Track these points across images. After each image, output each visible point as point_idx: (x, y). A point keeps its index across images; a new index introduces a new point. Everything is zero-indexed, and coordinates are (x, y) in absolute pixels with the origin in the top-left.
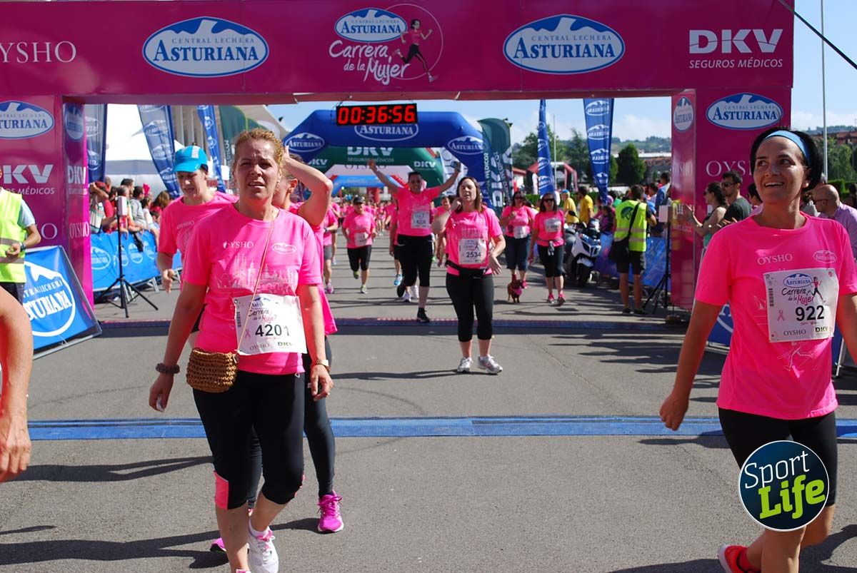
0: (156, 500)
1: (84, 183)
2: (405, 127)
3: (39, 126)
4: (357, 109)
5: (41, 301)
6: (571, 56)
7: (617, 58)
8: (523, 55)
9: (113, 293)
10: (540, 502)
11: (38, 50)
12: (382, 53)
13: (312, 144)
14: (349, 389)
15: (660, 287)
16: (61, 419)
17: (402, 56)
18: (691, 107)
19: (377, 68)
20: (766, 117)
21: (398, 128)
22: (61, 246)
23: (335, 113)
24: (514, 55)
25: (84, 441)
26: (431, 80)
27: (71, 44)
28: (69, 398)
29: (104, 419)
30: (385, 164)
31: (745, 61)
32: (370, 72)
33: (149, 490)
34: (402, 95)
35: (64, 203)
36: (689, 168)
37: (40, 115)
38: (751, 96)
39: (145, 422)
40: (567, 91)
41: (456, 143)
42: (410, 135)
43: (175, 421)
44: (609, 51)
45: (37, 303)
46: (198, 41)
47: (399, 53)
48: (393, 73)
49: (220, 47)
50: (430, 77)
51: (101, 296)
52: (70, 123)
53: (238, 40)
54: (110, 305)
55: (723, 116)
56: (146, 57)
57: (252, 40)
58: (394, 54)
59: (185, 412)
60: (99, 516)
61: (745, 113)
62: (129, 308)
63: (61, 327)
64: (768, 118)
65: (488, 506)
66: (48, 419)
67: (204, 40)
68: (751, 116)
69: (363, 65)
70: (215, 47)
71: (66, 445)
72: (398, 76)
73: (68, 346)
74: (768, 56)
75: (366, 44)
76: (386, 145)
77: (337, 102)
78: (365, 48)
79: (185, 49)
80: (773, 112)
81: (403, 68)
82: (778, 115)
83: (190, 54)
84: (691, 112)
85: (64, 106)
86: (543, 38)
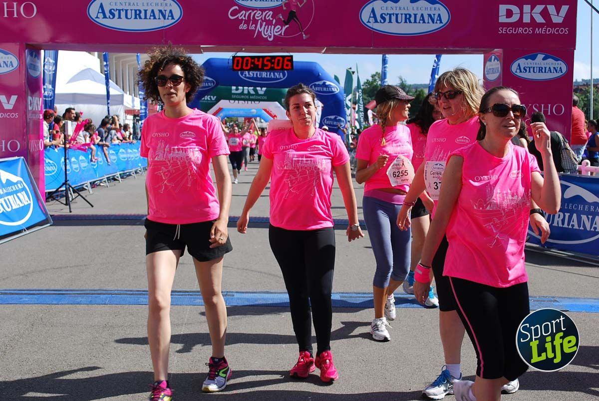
0: (107, 350)
1: (40, 110)
2: (277, 72)
3: (7, 66)
4: (248, 58)
5: (8, 199)
6: (410, 22)
7: (445, 24)
8: (374, 21)
9: (60, 193)
10: (395, 357)
11: (7, 8)
12: (268, 17)
13: (207, 84)
14: (243, 269)
16: (28, 289)
17: (283, 19)
18: (499, 62)
19: (264, 28)
20: (555, 71)
21: (272, 73)
22: (22, 157)
23: (231, 61)
24: (367, 21)
25: (48, 305)
26: (304, 38)
27: (33, 4)
28: (33, 272)
29: (61, 289)
30: (259, 100)
31: (540, 29)
32: (258, 30)
33: (101, 343)
34: (282, 49)
35: (25, 125)
37: (8, 58)
38: (544, 56)
39: (93, 292)
40: (407, 48)
42: (281, 79)
43: (116, 292)
44: (438, 19)
45: (5, 200)
46: (129, 4)
47: (281, 17)
48: (276, 32)
49: (146, 9)
50: (304, 35)
51: (51, 195)
52: (31, 64)
53: (160, 4)
54: (57, 202)
55: (522, 70)
56: (89, 14)
57: (170, 4)
58: (277, 17)
59: (122, 284)
60: (66, 362)
61: (539, 68)
62: (72, 205)
63: (22, 219)
64: (557, 72)
65: (357, 359)
66: (18, 288)
67: (134, 4)
68: (543, 71)
69: (254, 25)
70: (142, 9)
71: (34, 308)
72: (279, 35)
73: (28, 233)
74: (557, 25)
75: (257, 10)
76: (262, 86)
77: (233, 53)
78: (256, 13)
79: (119, 11)
80: (561, 68)
81: (284, 29)
82: (564, 69)
83: (123, 14)
84: (499, 66)
85: (27, 51)
86: (389, 8)
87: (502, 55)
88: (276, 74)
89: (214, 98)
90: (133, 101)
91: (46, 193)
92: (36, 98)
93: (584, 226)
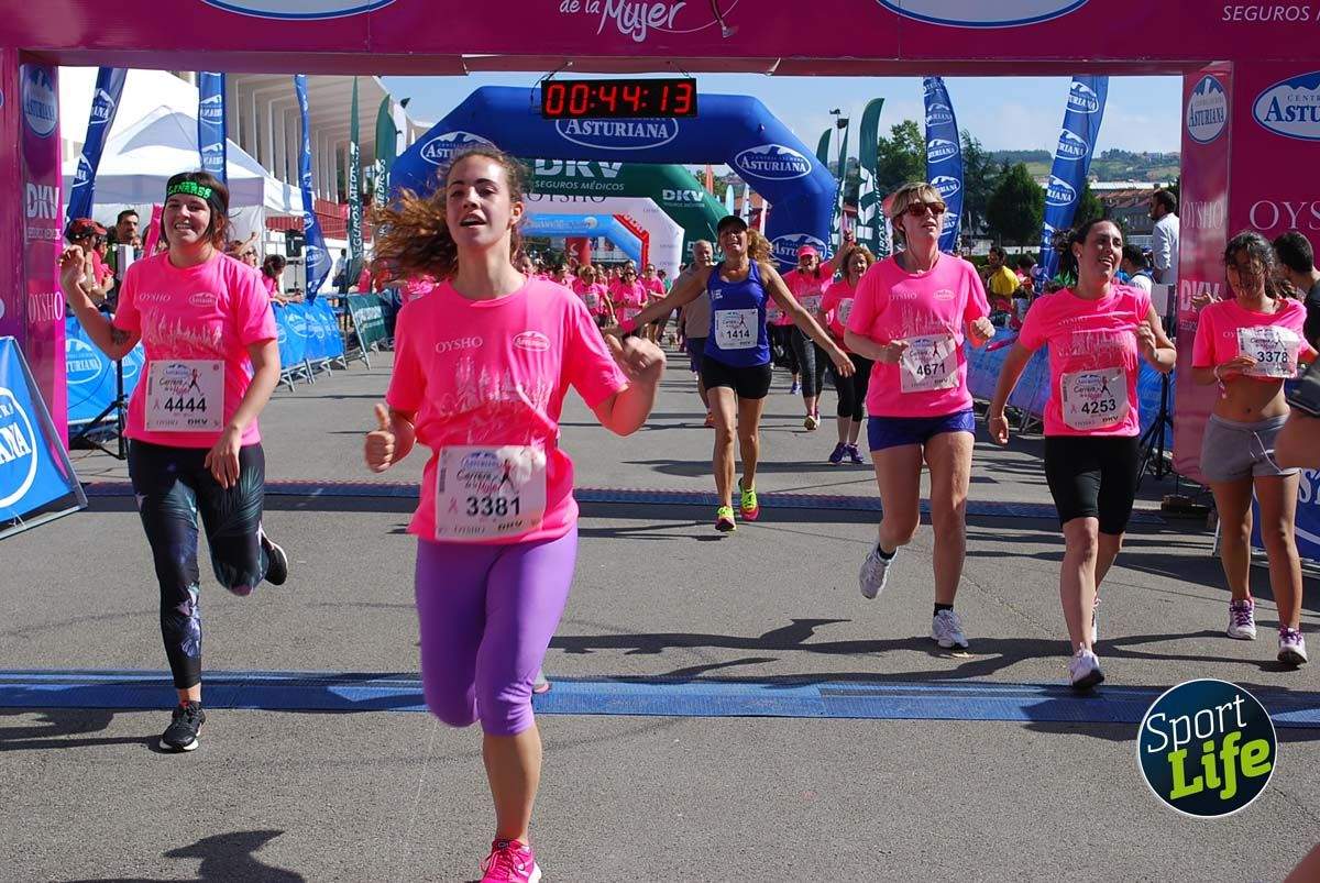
1: (54, 217)
2: (653, 123)
4: (580, 87)
9: (104, 428)
15: (1149, 440)
18: (1222, 95)
19: (624, 10)
21: (640, 126)
22: (11, 338)
23: (540, 94)
26: (725, 35)
28: (41, 627)
30: (607, 194)
32: (608, 14)
34: (667, 63)
35: (19, 255)
36: (1215, 215)
40: (986, 60)
41: (751, 157)
42: (662, 139)
48: (653, 20)
50: (724, 28)
51: (84, 432)
52: (35, 102)
54: (101, 452)
55: (1284, 114)
63: (12, 492)
72: (660, 27)
73: (25, 527)
76: (611, 158)
77: (544, 73)
81: (673, 12)
84: (1224, 104)
85: (23, 66)
87: (1232, 75)
88: (650, 126)
90: (287, 195)
91: (70, 427)
92: (46, 188)
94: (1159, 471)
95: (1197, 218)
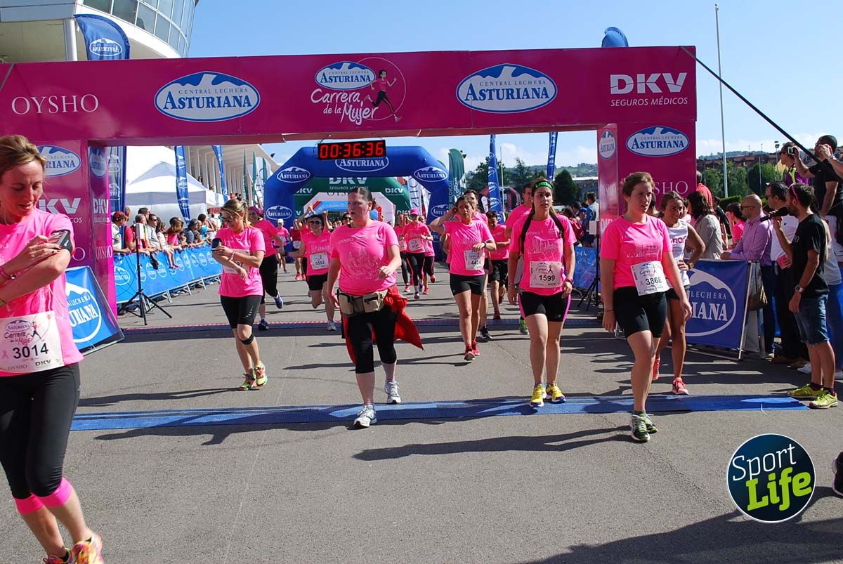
1: (107, 212)
3: (68, 166)
4: (335, 145)
6: (513, 98)
7: (551, 99)
8: (473, 98)
9: (134, 304)
12: (355, 98)
13: (300, 176)
15: (592, 288)
16: (90, 412)
17: (372, 101)
18: (613, 138)
19: (352, 111)
20: (675, 146)
21: (372, 161)
22: (88, 266)
23: (317, 149)
24: (465, 98)
26: (396, 121)
28: (97, 394)
31: (657, 100)
32: (345, 114)
34: (372, 134)
35: (91, 230)
36: (613, 191)
37: (69, 157)
38: (662, 129)
40: (510, 127)
41: (421, 172)
42: (382, 166)
44: (544, 93)
46: (201, 91)
47: (370, 99)
48: (365, 115)
49: (219, 96)
50: (396, 118)
51: (123, 307)
52: (96, 163)
53: (234, 91)
54: (131, 314)
55: (639, 145)
56: (157, 105)
57: (246, 90)
58: (365, 99)
61: (658, 142)
62: (147, 317)
63: (90, 334)
64: (677, 146)
65: (451, 476)
67: (205, 91)
68: (663, 145)
69: (340, 109)
70: (215, 96)
72: (369, 118)
73: (96, 350)
74: (676, 95)
75: (342, 91)
76: (362, 176)
78: (341, 95)
79: (190, 99)
80: (681, 141)
81: (373, 111)
82: (686, 143)
83: (194, 103)
84: (614, 142)
85: (89, 148)
86: (489, 84)
87: (616, 130)
88: (376, 161)
89: (310, 191)
90: (217, 198)
91: (118, 304)
92: (102, 200)
93: (713, 316)
94: (597, 301)
95: (606, 193)
